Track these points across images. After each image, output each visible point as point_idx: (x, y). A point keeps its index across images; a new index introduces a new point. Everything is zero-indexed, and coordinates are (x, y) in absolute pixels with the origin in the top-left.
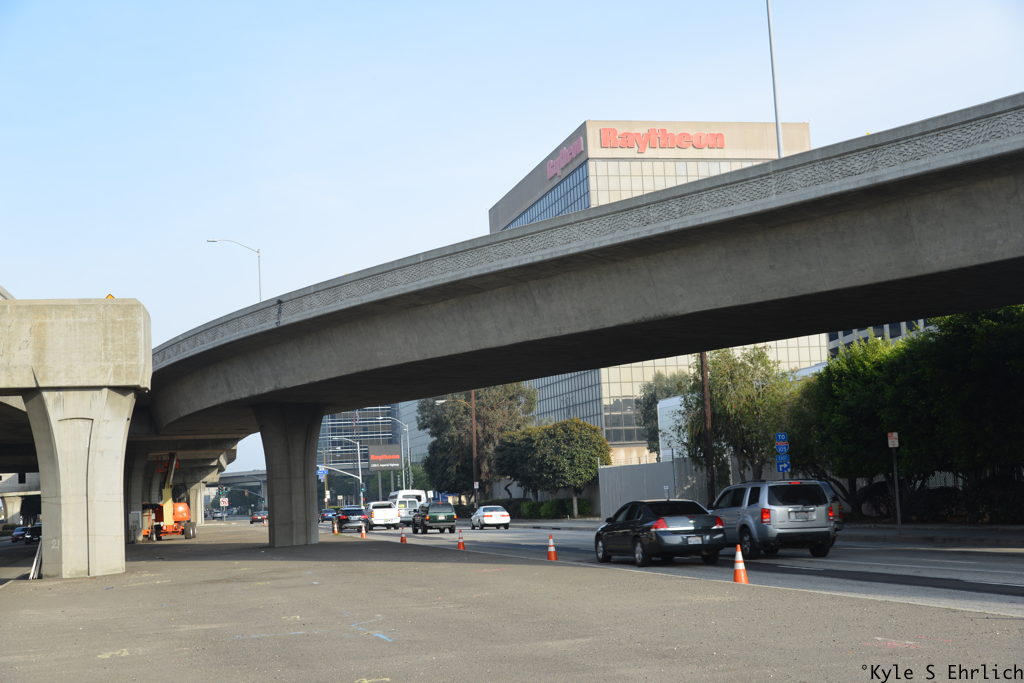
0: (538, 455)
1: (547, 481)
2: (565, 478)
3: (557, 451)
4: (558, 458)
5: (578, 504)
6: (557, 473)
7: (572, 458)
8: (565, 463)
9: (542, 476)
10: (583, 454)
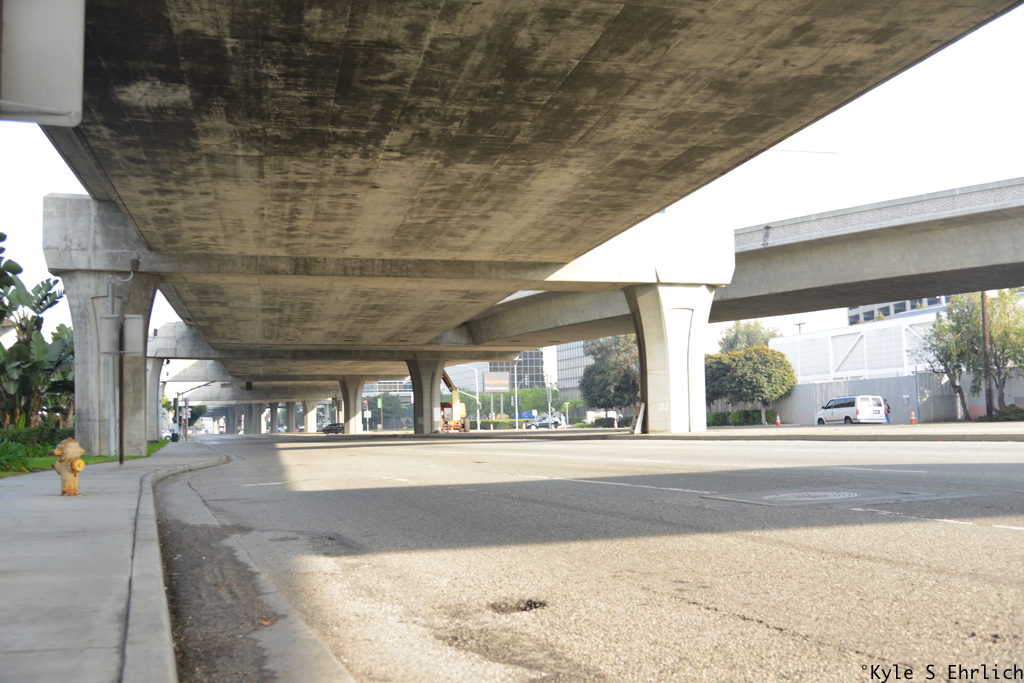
0: (739, 373)
1: (746, 395)
2: (763, 392)
3: (756, 371)
4: (758, 375)
5: (767, 413)
6: (756, 389)
7: (769, 376)
8: (763, 380)
9: (740, 391)
10: (777, 373)
